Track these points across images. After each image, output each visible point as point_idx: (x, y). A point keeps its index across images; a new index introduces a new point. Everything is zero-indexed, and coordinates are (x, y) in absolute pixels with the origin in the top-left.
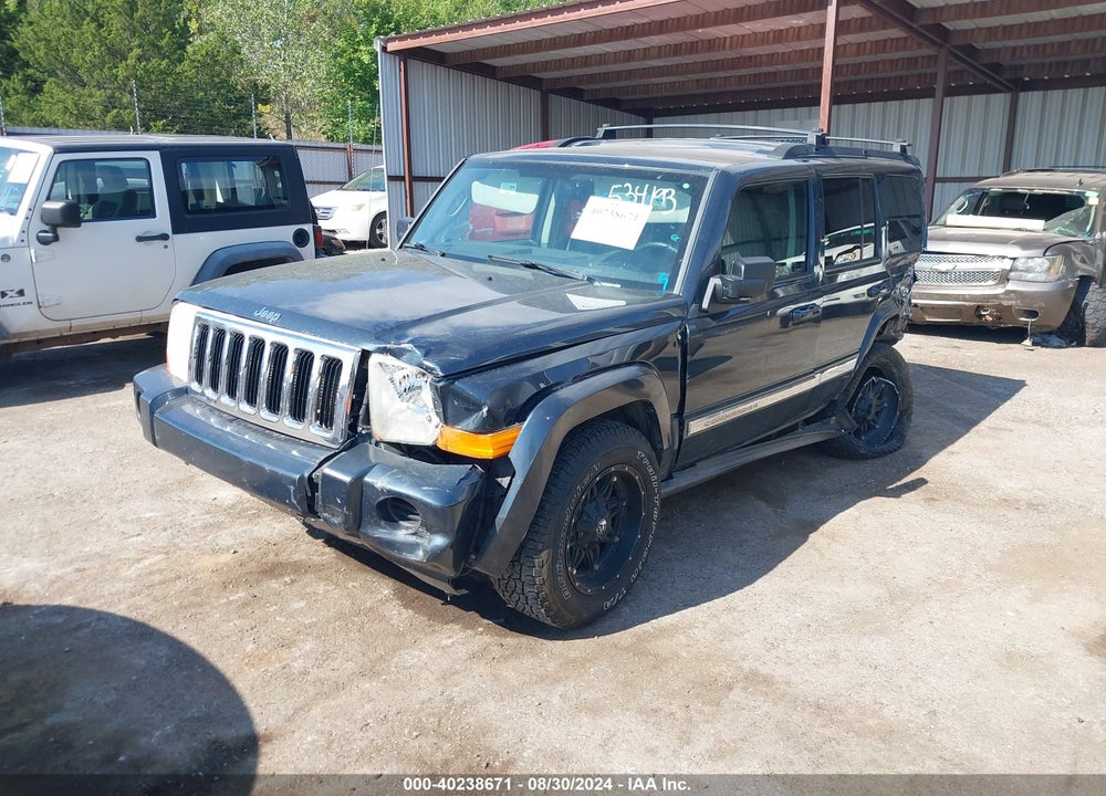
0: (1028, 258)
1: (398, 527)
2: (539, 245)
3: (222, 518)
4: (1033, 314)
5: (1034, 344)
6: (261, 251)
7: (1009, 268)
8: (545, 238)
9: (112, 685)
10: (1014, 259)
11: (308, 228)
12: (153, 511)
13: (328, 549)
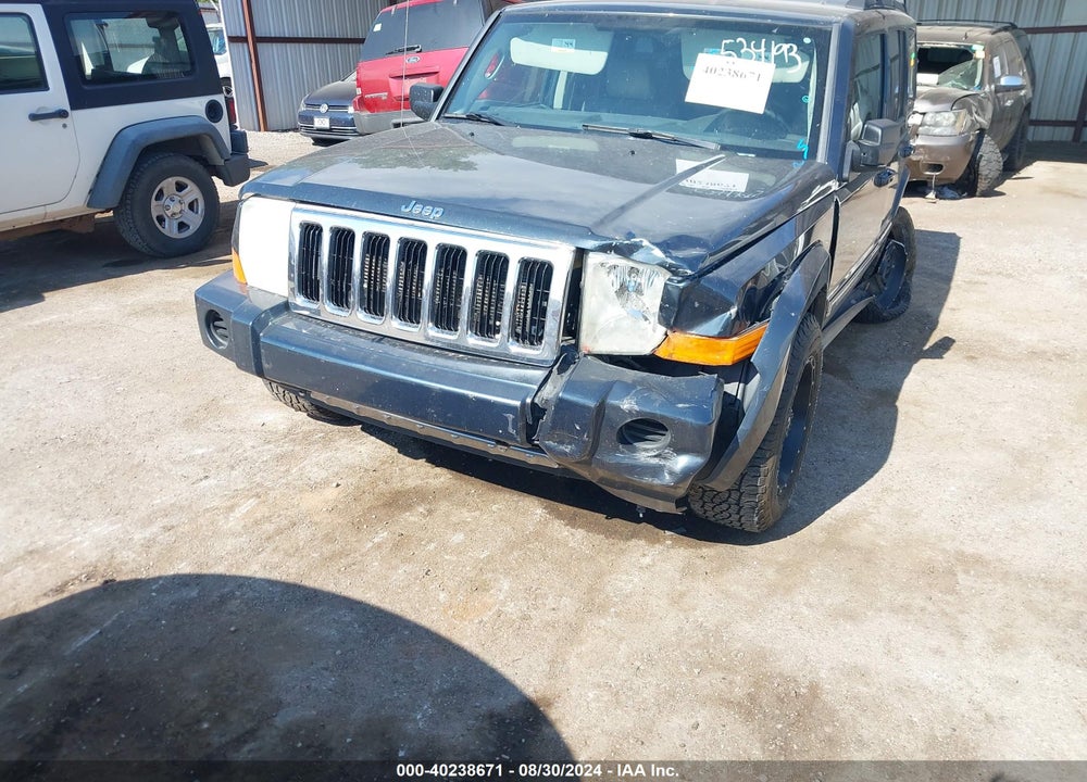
0: (937, 112)
1: (635, 450)
2: (552, 107)
3: (288, 447)
4: (938, 167)
5: (936, 197)
6: (176, 128)
7: (919, 123)
8: (558, 101)
9: (321, 664)
10: (924, 114)
11: (220, 99)
12: (200, 446)
13: (438, 470)
